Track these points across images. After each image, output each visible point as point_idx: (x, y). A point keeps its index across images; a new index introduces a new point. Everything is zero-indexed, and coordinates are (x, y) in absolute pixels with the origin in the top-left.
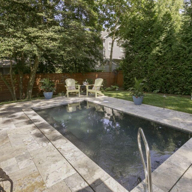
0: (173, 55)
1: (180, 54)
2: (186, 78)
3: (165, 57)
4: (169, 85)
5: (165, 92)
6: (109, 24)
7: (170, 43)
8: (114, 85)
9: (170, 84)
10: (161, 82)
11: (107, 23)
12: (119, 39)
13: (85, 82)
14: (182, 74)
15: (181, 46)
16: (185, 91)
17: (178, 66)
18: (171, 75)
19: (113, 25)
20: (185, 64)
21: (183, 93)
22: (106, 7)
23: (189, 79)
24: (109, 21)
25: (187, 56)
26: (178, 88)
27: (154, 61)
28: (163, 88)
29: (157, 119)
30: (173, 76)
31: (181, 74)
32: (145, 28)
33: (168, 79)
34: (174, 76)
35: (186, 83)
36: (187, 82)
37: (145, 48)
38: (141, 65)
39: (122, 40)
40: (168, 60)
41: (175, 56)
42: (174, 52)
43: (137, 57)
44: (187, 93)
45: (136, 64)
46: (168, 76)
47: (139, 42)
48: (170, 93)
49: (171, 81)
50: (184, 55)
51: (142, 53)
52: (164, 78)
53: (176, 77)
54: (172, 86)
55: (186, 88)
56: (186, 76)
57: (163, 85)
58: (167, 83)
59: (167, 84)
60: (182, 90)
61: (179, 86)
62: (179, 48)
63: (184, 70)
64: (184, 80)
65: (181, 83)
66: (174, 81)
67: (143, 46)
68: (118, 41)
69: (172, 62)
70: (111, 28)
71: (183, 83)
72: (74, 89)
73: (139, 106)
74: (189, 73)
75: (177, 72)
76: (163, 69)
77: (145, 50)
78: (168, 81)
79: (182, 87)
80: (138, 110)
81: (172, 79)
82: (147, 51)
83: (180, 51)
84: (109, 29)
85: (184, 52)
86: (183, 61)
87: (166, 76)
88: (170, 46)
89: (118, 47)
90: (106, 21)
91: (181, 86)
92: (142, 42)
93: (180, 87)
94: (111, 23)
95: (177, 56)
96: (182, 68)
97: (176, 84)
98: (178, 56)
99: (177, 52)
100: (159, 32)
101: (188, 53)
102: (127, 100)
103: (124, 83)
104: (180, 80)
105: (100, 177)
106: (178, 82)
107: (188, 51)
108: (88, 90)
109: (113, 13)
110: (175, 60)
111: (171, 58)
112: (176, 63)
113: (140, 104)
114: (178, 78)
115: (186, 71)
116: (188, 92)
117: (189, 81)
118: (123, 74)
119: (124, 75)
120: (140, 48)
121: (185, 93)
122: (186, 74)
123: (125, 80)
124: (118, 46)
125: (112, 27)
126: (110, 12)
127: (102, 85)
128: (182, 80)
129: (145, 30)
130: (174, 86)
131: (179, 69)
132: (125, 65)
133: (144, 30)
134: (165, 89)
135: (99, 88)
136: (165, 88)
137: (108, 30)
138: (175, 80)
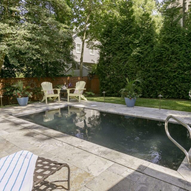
0: (155, 56)
1: (163, 55)
2: (169, 81)
3: (147, 58)
4: (151, 89)
5: (147, 96)
6: (78, 22)
7: (152, 44)
8: (88, 92)
9: (153, 87)
10: (142, 86)
11: (75, 20)
12: (89, 40)
13: (64, 86)
14: (166, 77)
15: (164, 47)
16: (169, 94)
17: (161, 68)
18: (154, 78)
19: (82, 23)
20: (168, 66)
21: (167, 97)
22: (74, 2)
23: (172, 82)
24: (78, 19)
25: (170, 57)
26: (162, 92)
27: (135, 63)
28: (145, 92)
29: (160, 118)
30: (155, 78)
31: (164, 76)
32: (123, 27)
33: (150, 82)
34: (157, 79)
35: (169, 86)
36: (171, 84)
37: (123, 49)
38: (120, 68)
39: (92, 41)
40: (149, 62)
41: (157, 58)
42: (156, 53)
43: (116, 59)
44: (170, 96)
45: (115, 67)
46: (150, 79)
47: (117, 42)
48: (153, 97)
49: (154, 84)
50: (167, 56)
51: (121, 54)
52: (146, 81)
53: (158, 80)
54: (155, 90)
55: (170, 91)
56: (169, 79)
57: (145, 89)
58: (150, 86)
59: (149, 88)
60: (165, 93)
61: (162, 89)
62: (162, 49)
63: (167, 72)
64: (167, 82)
65: (164, 86)
66: (156, 84)
67: (121, 47)
68: (87, 42)
69: (154, 64)
70: (80, 27)
71: (167, 85)
72: (52, 94)
73: (132, 108)
74: (172, 76)
75: (160, 75)
76: (145, 72)
77: (124, 51)
78: (151, 84)
79: (166, 90)
80: (134, 111)
81: (155, 82)
82: (126, 53)
83: (163, 52)
84: (78, 28)
85: (167, 53)
86: (166, 63)
87: (148, 79)
88: (152, 46)
89: (88, 49)
90: (75, 19)
91: (164, 89)
92: (120, 42)
93: (164, 91)
94: (80, 21)
95: (159, 57)
96: (165, 70)
97: (159, 87)
98: (161, 58)
99: (159, 53)
100: (139, 32)
101: (171, 54)
102: (116, 103)
103: (101, 88)
104: (163, 83)
105: (142, 164)
106: (161, 85)
107: (171, 52)
108: (69, 95)
109: (83, 9)
110: (157, 62)
111: (153, 60)
112: (158, 64)
113: (132, 106)
114: (162, 81)
115: (169, 73)
116: (172, 95)
117: (172, 83)
118: (99, 78)
119: (101, 79)
120: (118, 49)
121: (168, 97)
122: (170, 76)
123: (101, 85)
124: (88, 47)
125: (81, 25)
126: (79, 8)
127: (84, 88)
128: (165, 83)
129: (124, 30)
130: (157, 90)
131: (162, 72)
132: (102, 68)
133: (122, 29)
134: (147, 94)
135: (82, 91)
136: (148, 92)
137: (76, 29)
138: (158, 83)
